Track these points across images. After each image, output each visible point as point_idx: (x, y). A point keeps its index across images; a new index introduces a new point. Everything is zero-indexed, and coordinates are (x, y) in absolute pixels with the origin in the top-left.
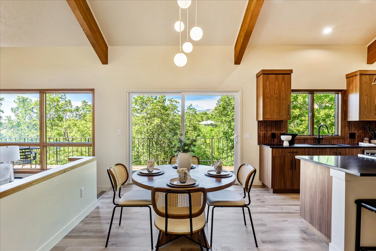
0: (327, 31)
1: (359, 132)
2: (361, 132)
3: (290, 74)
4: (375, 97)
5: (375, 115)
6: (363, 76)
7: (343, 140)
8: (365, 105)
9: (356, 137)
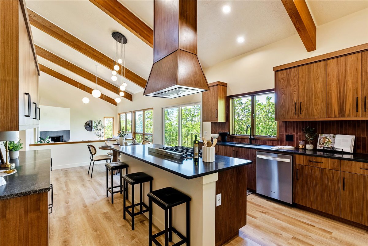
0: (241, 40)
1: (299, 134)
2: (301, 134)
3: (217, 85)
4: (295, 94)
5: (296, 114)
6: (279, 72)
7: (279, 142)
8: (282, 104)
9: (295, 140)
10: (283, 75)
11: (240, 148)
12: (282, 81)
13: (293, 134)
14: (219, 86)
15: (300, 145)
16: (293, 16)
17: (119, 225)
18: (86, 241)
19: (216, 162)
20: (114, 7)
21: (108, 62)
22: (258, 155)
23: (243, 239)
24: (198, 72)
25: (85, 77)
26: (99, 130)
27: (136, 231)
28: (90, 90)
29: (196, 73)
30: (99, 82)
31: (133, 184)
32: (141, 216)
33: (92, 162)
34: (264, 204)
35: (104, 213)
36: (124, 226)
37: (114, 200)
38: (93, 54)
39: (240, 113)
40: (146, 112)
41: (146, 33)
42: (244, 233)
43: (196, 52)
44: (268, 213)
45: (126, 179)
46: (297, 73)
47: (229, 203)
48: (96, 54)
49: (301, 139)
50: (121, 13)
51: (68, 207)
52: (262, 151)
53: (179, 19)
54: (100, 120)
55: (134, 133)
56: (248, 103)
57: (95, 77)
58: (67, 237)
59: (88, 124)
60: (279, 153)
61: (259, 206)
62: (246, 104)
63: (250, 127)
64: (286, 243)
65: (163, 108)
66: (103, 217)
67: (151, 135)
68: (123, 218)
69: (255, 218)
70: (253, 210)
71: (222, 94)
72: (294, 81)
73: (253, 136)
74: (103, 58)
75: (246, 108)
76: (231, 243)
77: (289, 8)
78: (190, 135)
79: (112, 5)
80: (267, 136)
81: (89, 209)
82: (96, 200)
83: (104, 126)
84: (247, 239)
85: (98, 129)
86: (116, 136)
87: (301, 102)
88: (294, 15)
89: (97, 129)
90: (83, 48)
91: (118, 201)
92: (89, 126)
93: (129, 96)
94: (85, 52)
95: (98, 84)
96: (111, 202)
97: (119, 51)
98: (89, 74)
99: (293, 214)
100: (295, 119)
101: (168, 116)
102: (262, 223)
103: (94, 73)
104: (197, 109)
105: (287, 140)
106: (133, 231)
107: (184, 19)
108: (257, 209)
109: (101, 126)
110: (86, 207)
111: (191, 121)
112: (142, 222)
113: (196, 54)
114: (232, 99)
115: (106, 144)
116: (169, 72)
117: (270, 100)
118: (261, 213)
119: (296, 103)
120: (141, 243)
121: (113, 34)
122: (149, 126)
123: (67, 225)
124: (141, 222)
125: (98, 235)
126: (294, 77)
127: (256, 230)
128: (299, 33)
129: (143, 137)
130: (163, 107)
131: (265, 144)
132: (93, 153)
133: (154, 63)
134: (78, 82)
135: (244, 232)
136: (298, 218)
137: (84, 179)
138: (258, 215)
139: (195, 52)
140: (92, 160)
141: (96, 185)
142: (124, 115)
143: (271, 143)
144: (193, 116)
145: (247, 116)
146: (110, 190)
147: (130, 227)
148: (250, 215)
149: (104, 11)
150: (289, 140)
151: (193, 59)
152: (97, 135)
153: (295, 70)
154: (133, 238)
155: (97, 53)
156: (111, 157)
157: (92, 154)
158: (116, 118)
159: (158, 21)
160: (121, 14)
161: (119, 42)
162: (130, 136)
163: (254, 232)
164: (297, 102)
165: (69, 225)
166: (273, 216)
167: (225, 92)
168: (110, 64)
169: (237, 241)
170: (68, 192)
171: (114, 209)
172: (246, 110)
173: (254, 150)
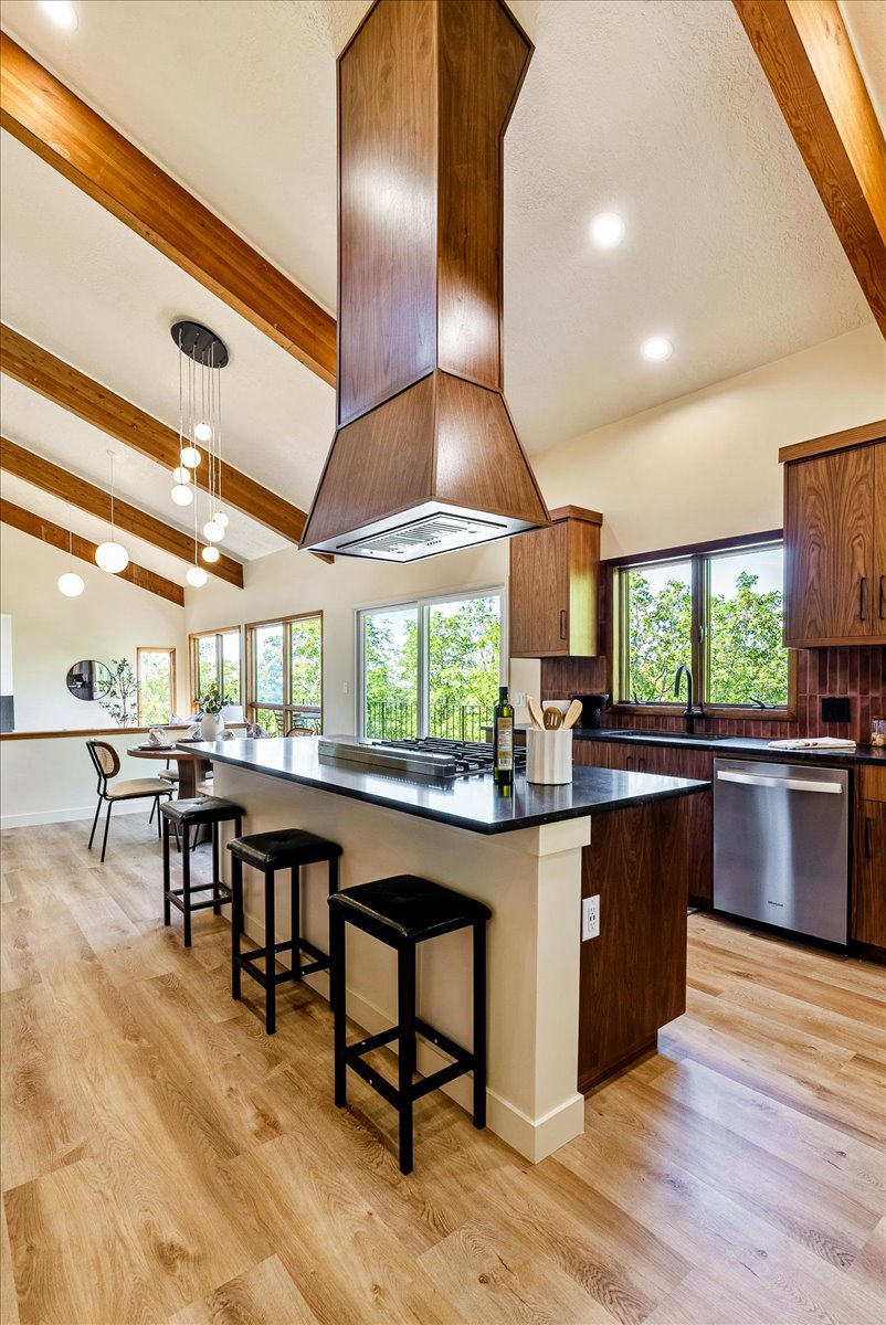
1: (870, 694)
2: (878, 694)
3: (565, 519)
4: (860, 544)
5: (862, 620)
6: (802, 467)
7: (796, 723)
8: (813, 583)
9: (855, 718)
10: (817, 476)
11: (655, 748)
12: (812, 498)
13: (849, 695)
14: (572, 523)
15: (874, 735)
16: (858, 251)
17: (217, 1019)
18: (101, 1070)
19: (577, 783)
20: (183, 223)
21: (158, 441)
22: (719, 772)
23: (673, 1063)
24: (507, 458)
25: (66, 498)
26: (120, 696)
27: (284, 1037)
28: (84, 549)
29: (500, 458)
30: (120, 518)
31: (269, 869)
32: (295, 988)
33: (105, 804)
34: (744, 947)
35: (162, 979)
36: (236, 1021)
37: (193, 935)
38: (99, 409)
39: (640, 631)
40: (294, 626)
41: (302, 322)
42: (676, 1044)
43: (501, 385)
44: (759, 976)
45: (240, 851)
46: (869, 467)
47: (627, 932)
48: (110, 407)
49: (881, 712)
50: (210, 245)
51: (27, 959)
52: (738, 755)
53: (439, 255)
54: (125, 660)
55: (252, 706)
56: (671, 595)
57: (105, 498)
58: (31, 1057)
59: (79, 678)
60: (800, 762)
61: (724, 952)
62: (663, 600)
63: (688, 673)
64: (833, 1075)
65: (358, 612)
66: (158, 993)
67: (315, 710)
68: (230, 995)
69: (715, 993)
70: (705, 968)
71: (584, 553)
72: (856, 496)
73: (701, 705)
74: (137, 422)
75: (662, 614)
76: (631, 1077)
77: (845, 222)
78: (457, 714)
79: (177, 217)
80: (751, 706)
81: (103, 964)
82: (128, 936)
83: (138, 682)
84: (687, 1062)
85: (118, 691)
86: (185, 715)
87: (882, 577)
88: (864, 247)
89: (114, 693)
90: (62, 386)
91: (209, 938)
92: (81, 682)
93: (231, 570)
94: (69, 400)
95: (118, 523)
96: (181, 940)
97: (199, 398)
98: (84, 484)
99: (850, 981)
100: (861, 636)
101: (374, 648)
102: (738, 1009)
103: (103, 484)
104: (481, 621)
105: (825, 718)
106: (271, 1038)
107: (455, 258)
108: (717, 964)
109: (126, 682)
110: (92, 957)
111: (458, 663)
112: (301, 1008)
113: (499, 394)
114: (621, 570)
115: (153, 737)
116: (399, 456)
117: (753, 586)
118: (735, 978)
119: (863, 579)
120: (304, 1077)
121: (175, 330)
122: (303, 682)
123: (28, 1019)
124: (297, 1008)
125: (145, 1052)
126: (857, 484)
127: (721, 1034)
128: (877, 318)
129: (285, 721)
130: (359, 607)
131: (744, 734)
132: (108, 769)
133: (342, 426)
134: (39, 518)
135: (675, 1041)
136: (869, 994)
137: (74, 866)
138: (724, 982)
139: (497, 385)
140: (104, 795)
141: (119, 882)
142: (212, 640)
143: (764, 728)
144: (467, 646)
145: (668, 642)
146: (179, 897)
147: (260, 1025)
148: (698, 986)
149: (146, 236)
150: (836, 715)
151: (490, 410)
152: (113, 715)
153: (863, 455)
154: (273, 1060)
155: (115, 405)
156: (172, 787)
157: (103, 776)
158: (184, 654)
159: (356, 268)
160: (209, 250)
161: (198, 359)
162: (237, 714)
163: (710, 1039)
164: (870, 576)
165: (34, 1017)
166: (778, 985)
167: (595, 545)
168: (162, 447)
169: (652, 1069)
170: (21, 910)
171: (197, 966)
172: (661, 623)
173: (706, 753)
